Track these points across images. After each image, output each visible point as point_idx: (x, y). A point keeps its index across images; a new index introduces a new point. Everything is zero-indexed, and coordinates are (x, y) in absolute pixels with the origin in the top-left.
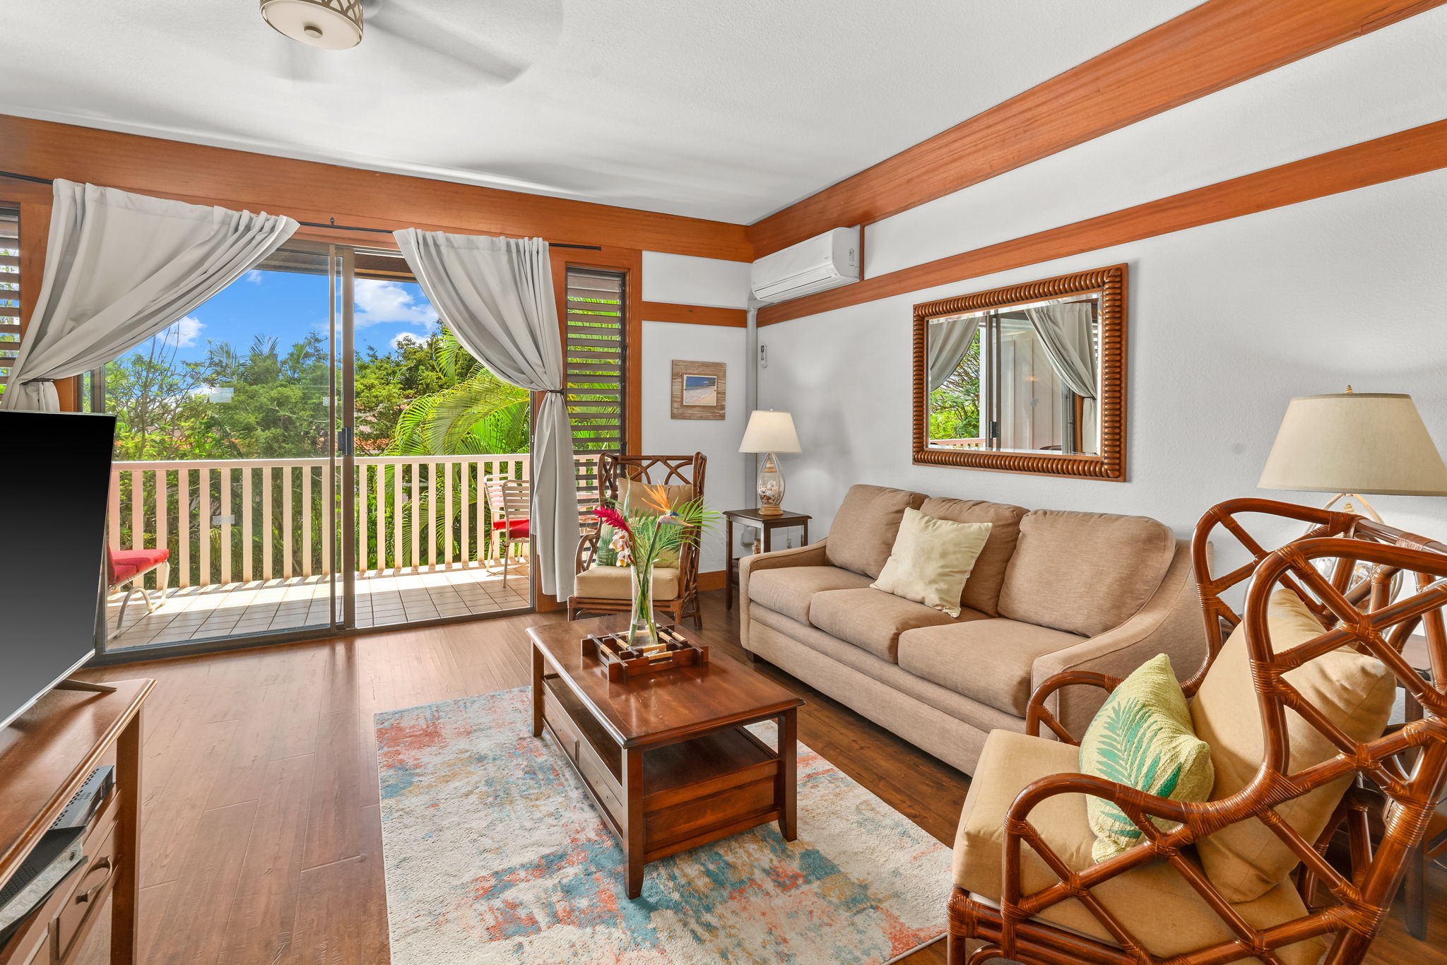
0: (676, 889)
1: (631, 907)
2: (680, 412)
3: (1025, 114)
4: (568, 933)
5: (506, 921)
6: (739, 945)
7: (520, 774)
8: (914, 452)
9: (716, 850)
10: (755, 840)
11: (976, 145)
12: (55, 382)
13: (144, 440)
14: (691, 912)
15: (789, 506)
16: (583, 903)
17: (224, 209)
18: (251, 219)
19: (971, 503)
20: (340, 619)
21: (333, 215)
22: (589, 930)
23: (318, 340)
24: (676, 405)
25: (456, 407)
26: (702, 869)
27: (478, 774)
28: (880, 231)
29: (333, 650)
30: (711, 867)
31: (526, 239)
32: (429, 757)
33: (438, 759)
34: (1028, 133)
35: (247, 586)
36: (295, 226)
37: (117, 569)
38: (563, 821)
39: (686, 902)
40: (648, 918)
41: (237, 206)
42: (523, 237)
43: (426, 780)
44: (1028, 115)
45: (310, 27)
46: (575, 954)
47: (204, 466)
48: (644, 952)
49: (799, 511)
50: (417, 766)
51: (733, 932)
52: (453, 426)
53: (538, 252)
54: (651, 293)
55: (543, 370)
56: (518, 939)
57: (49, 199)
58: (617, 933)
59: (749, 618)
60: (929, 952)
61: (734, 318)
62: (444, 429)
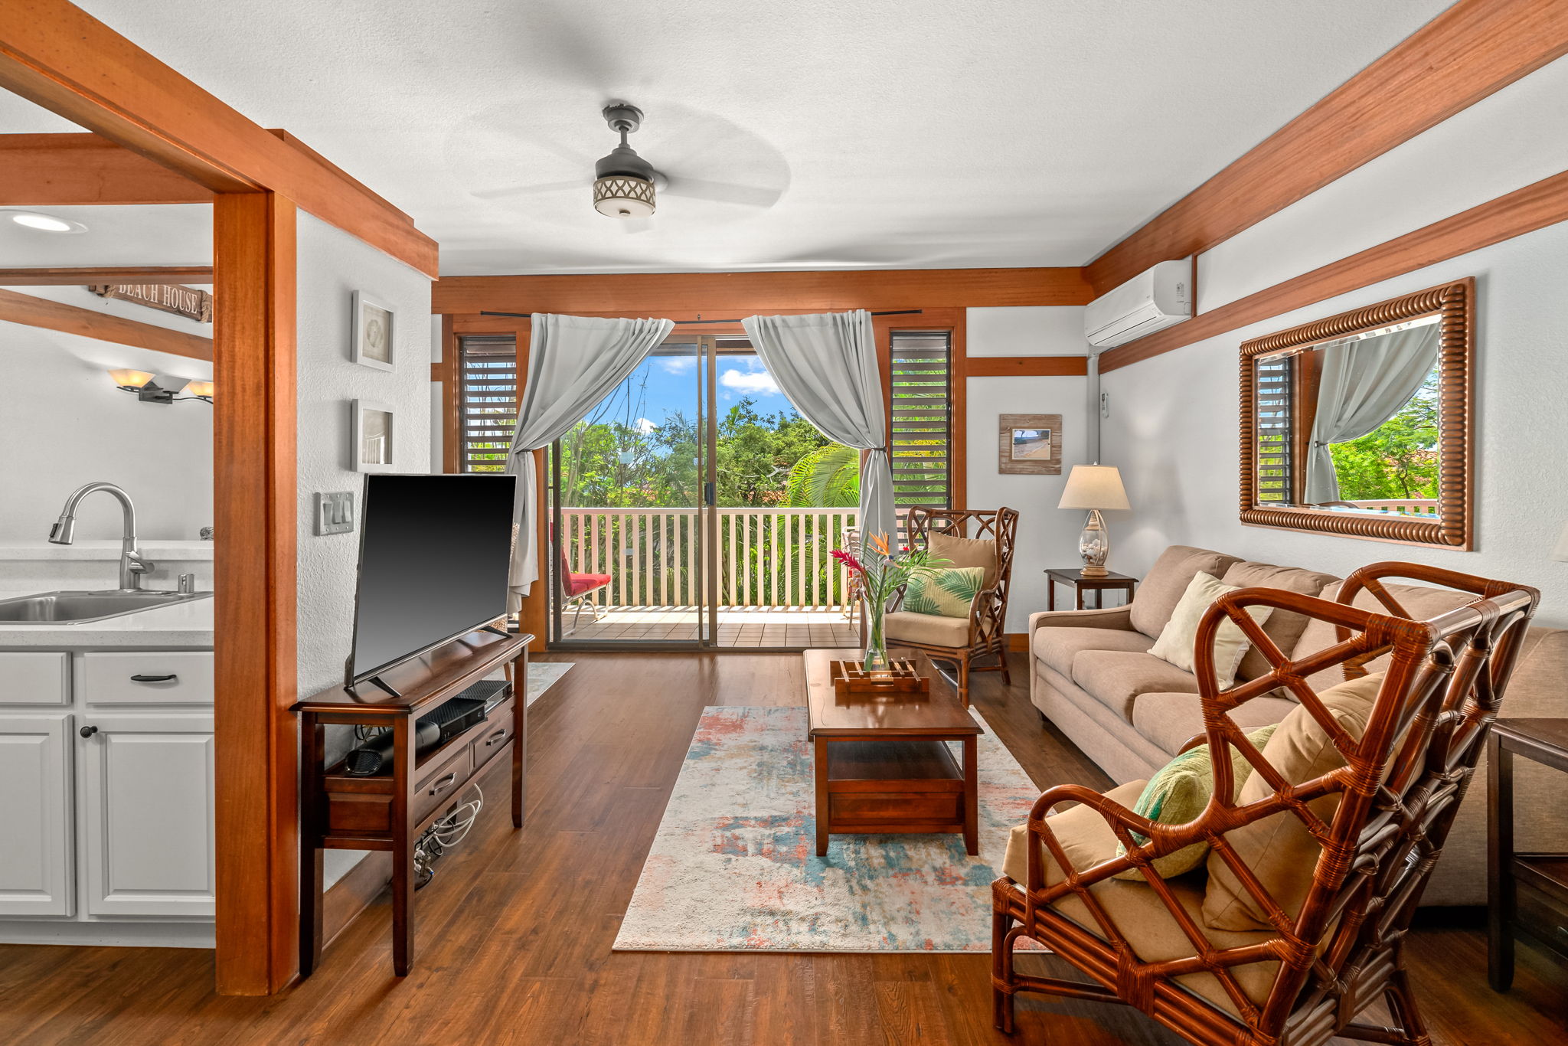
0: (855, 859)
1: (815, 860)
2: (1008, 466)
3: (1348, 109)
4: (765, 862)
5: (728, 845)
6: (880, 904)
7: (785, 763)
8: (1241, 510)
9: (903, 845)
10: (941, 846)
11: (1300, 152)
12: (533, 451)
13: (622, 492)
14: (857, 876)
15: (1115, 567)
16: (784, 849)
17: (626, 319)
18: (643, 324)
19: (1278, 570)
20: (706, 637)
21: (699, 312)
22: (778, 865)
23: (750, 404)
24: (1004, 460)
25: (833, 463)
26: (884, 853)
27: (756, 757)
28: (1212, 259)
29: (701, 660)
30: (892, 854)
31: (850, 311)
32: (729, 740)
33: (732, 743)
34: (1357, 129)
35: (676, 609)
36: (672, 325)
37: (574, 586)
38: (799, 799)
39: (857, 869)
40: (823, 870)
41: (632, 315)
42: (847, 310)
43: (719, 754)
44: (1352, 109)
45: (622, 211)
46: (762, 875)
47: (663, 512)
48: (808, 888)
49: (1126, 573)
50: (716, 744)
51: (880, 895)
52: (831, 481)
53: (861, 323)
54: (975, 349)
55: (867, 430)
56: (730, 856)
57: (529, 327)
58: (795, 871)
59: (1036, 675)
60: (1040, 959)
61: (1074, 366)
62: (823, 483)
